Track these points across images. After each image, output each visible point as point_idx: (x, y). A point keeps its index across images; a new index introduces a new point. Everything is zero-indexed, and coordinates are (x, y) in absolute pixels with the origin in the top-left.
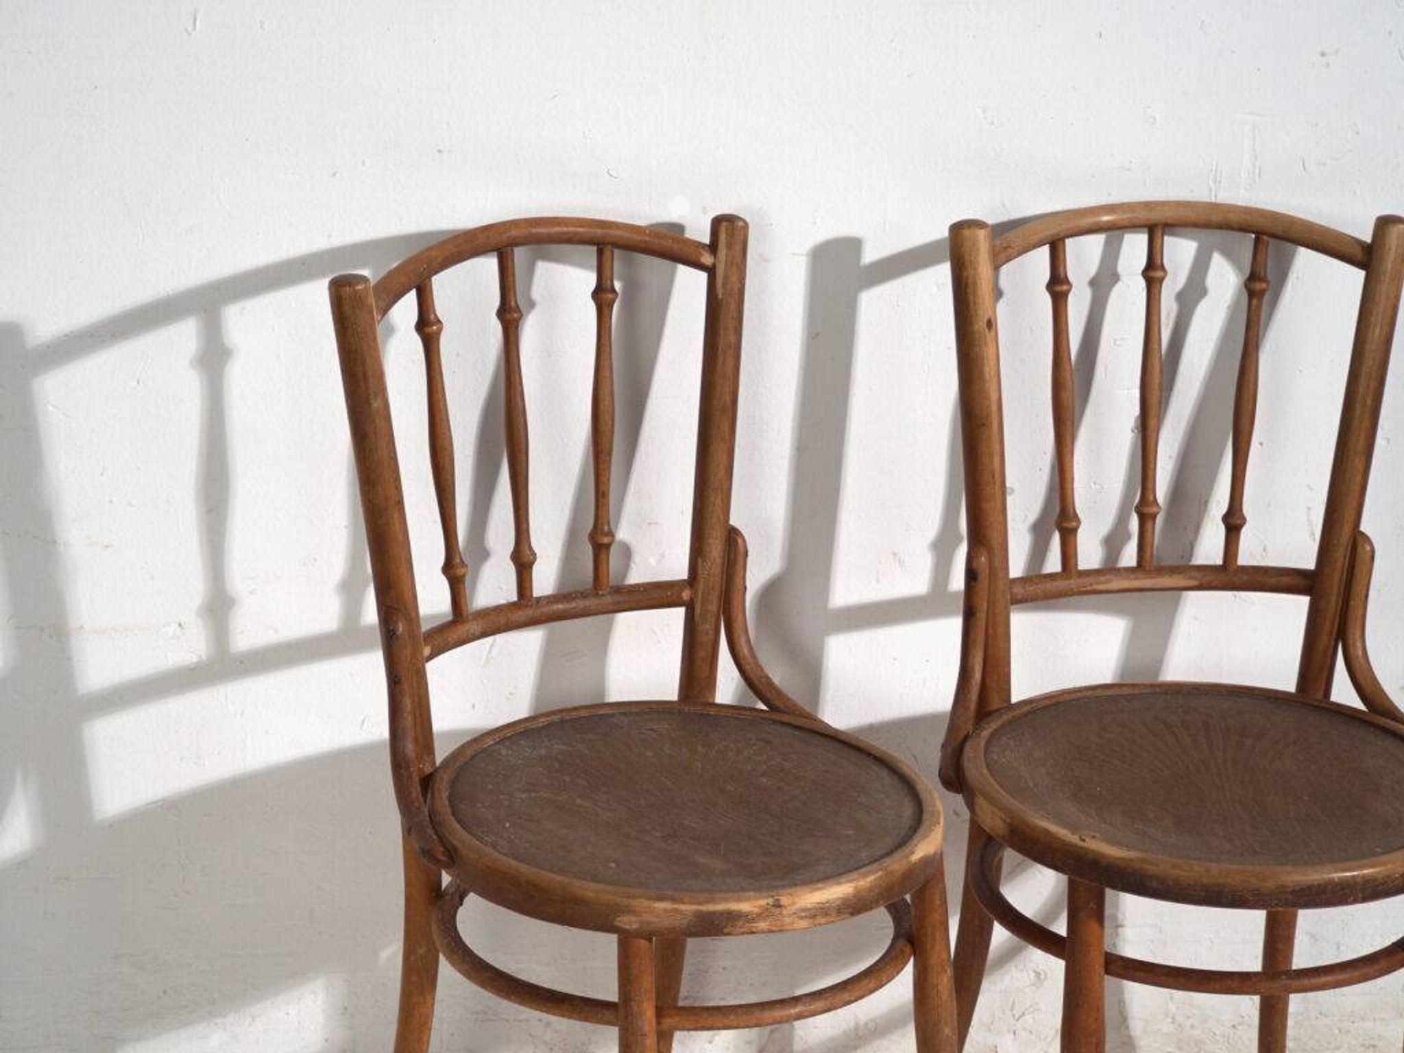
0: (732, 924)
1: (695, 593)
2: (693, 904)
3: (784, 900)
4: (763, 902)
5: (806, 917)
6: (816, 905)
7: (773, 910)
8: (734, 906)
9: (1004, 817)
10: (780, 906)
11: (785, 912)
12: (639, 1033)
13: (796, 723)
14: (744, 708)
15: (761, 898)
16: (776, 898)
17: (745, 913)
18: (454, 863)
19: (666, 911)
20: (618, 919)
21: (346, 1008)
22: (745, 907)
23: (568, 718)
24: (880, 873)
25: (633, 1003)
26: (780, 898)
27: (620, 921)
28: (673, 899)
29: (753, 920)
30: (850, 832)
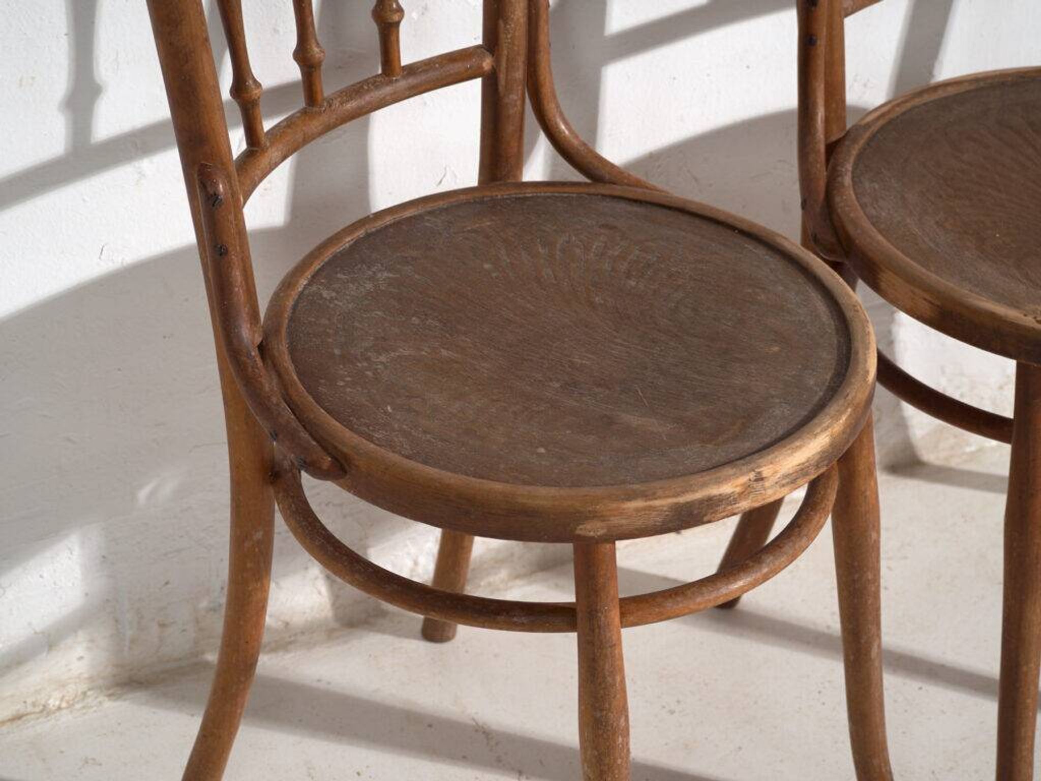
0: (712, 511)
1: (497, 61)
2: (668, 497)
3: (766, 471)
4: (743, 479)
5: (788, 483)
6: (797, 467)
7: (755, 485)
8: (715, 491)
9: (928, 297)
10: (762, 479)
11: (767, 484)
12: (607, 645)
13: (630, 196)
14: (563, 184)
15: (742, 474)
16: (757, 470)
17: (726, 495)
18: (346, 472)
19: (637, 510)
20: (581, 527)
21: (104, 557)
22: (726, 489)
23: (374, 230)
24: (849, 410)
25: (600, 614)
26: (762, 469)
27: (581, 529)
28: (645, 496)
29: (736, 501)
30: (776, 349)
